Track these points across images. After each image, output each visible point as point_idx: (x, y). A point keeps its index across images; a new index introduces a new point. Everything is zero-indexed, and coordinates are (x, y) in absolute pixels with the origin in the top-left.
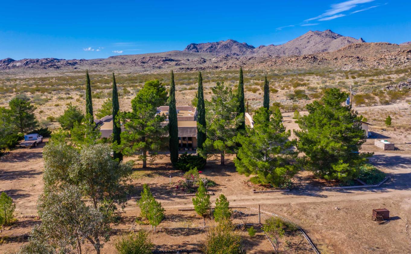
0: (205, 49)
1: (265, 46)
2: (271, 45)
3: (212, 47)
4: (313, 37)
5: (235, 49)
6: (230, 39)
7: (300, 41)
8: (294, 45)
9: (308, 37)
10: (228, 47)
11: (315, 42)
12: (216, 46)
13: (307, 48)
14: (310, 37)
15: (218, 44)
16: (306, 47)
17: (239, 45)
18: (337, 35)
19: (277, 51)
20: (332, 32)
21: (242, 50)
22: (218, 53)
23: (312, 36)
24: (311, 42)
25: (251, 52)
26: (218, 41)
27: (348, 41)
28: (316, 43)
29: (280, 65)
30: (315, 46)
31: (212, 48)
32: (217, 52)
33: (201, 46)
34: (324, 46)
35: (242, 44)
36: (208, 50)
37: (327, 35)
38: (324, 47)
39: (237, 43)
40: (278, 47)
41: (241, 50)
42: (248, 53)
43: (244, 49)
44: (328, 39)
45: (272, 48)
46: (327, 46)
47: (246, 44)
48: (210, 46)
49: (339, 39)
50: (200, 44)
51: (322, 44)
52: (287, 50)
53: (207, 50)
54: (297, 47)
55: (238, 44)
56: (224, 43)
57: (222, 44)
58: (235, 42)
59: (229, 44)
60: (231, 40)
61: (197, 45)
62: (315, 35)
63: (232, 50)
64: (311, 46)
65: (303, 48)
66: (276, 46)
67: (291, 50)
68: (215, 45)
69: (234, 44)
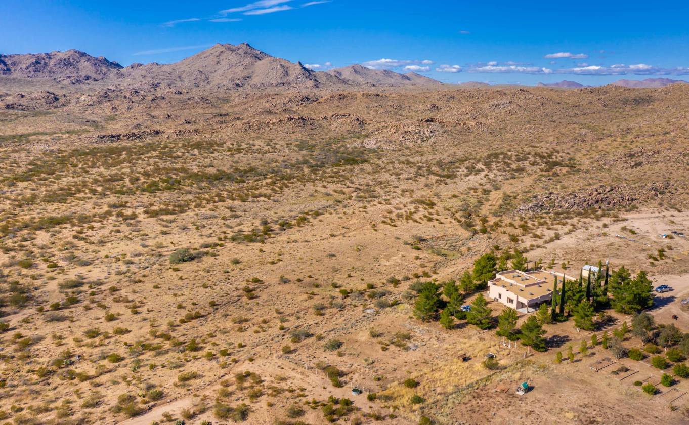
0: (24, 66)
1: (141, 65)
2: (153, 64)
3: (37, 62)
4: (225, 54)
5: (86, 68)
6: (72, 48)
7: (203, 59)
8: (194, 66)
9: (217, 54)
10: (70, 64)
11: (229, 64)
12: (47, 60)
13: (218, 72)
14: (220, 55)
15: (49, 56)
16: (215, 71)
17: (92, 61)
18: (259, 52)
19: (168, 75)
20: (251, 47)
21: (100, 69)
22: (52, 75)
23: (222, 52)
24: (223, 63)
25: (117, 74)
26: (49, 52)
27: (281, 65)
28: (231, 66)
29: (258, 129)
30: (231, 70)
31: (39, 65)
32: (50, 72)
33: (14, 59)
34: (245, 71)
35: (97, 59)
36: (30, 69)
37: (246, 53)
38: (245, 73)
39: (88, 57)
40: (169, 70)
41: (97, 70)
42: (112, 75)
43: (104, 69)
44: (248, 60)
45: (155, 69)
46: (250, 71)
47: (105, 59)
48: (34, 60)
49: (266, 61)
50: (10, 56)
51: (241, 68)
52: (185, 74)
53: (27, 68)
54: (200, 70)
55: (89, 59)
56: (61, 56)
57: (58, 58)
58: (83, 54)
59: (73, 59)
60: (76, 51)
61: (5, 56)
62: (227, 52)
63: (80, 70)
64: (224, 68)
65: (212, 72)
66: (163, 66)
67: (191, 75)
68: (44, 59)
69: (83, 59)
